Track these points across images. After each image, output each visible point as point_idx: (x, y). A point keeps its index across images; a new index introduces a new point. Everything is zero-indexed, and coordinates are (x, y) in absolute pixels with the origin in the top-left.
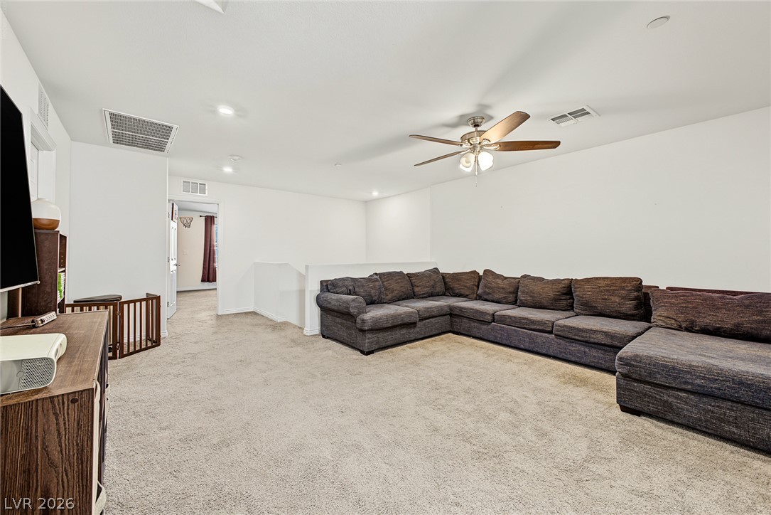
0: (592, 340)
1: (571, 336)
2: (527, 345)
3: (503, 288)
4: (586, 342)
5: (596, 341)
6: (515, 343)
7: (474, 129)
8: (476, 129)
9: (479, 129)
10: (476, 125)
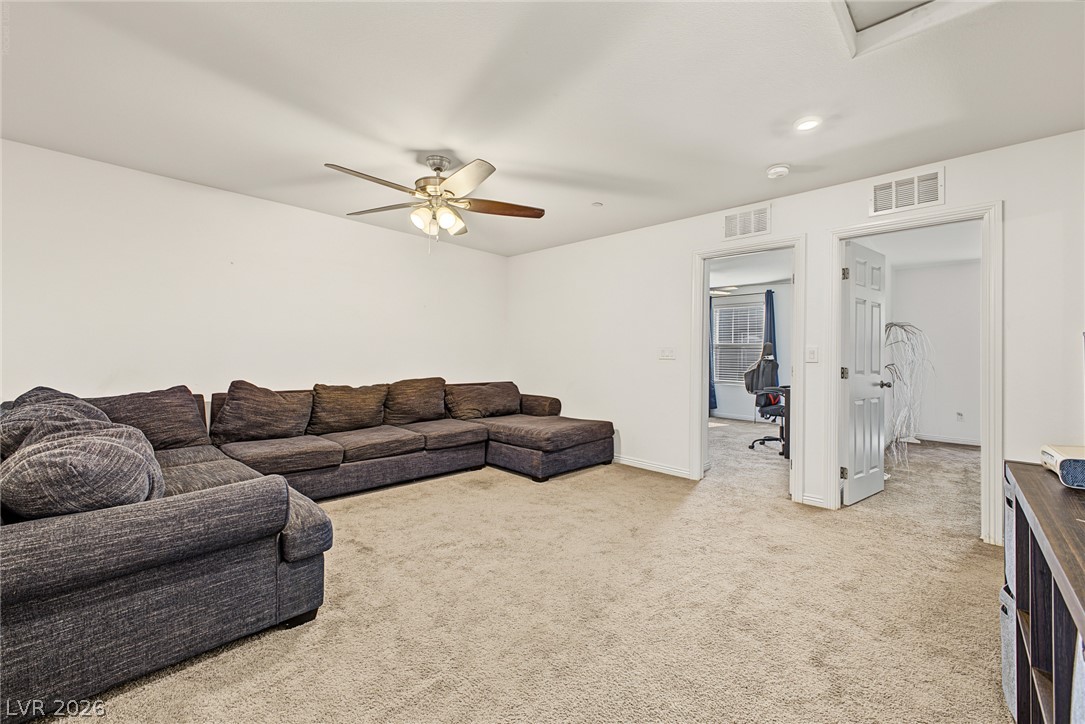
0: (462, 443)
1: (445, 445)
2: (395, 478)
3: (294, 411)
4: (458, 446)
5: (465, 442)
6: (380, 481)
7: (434, 174)
8: (438, 175)
9: (442, 174)
10: (438, 169)
